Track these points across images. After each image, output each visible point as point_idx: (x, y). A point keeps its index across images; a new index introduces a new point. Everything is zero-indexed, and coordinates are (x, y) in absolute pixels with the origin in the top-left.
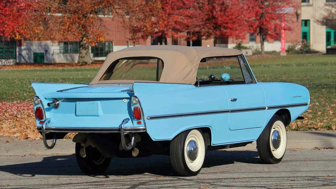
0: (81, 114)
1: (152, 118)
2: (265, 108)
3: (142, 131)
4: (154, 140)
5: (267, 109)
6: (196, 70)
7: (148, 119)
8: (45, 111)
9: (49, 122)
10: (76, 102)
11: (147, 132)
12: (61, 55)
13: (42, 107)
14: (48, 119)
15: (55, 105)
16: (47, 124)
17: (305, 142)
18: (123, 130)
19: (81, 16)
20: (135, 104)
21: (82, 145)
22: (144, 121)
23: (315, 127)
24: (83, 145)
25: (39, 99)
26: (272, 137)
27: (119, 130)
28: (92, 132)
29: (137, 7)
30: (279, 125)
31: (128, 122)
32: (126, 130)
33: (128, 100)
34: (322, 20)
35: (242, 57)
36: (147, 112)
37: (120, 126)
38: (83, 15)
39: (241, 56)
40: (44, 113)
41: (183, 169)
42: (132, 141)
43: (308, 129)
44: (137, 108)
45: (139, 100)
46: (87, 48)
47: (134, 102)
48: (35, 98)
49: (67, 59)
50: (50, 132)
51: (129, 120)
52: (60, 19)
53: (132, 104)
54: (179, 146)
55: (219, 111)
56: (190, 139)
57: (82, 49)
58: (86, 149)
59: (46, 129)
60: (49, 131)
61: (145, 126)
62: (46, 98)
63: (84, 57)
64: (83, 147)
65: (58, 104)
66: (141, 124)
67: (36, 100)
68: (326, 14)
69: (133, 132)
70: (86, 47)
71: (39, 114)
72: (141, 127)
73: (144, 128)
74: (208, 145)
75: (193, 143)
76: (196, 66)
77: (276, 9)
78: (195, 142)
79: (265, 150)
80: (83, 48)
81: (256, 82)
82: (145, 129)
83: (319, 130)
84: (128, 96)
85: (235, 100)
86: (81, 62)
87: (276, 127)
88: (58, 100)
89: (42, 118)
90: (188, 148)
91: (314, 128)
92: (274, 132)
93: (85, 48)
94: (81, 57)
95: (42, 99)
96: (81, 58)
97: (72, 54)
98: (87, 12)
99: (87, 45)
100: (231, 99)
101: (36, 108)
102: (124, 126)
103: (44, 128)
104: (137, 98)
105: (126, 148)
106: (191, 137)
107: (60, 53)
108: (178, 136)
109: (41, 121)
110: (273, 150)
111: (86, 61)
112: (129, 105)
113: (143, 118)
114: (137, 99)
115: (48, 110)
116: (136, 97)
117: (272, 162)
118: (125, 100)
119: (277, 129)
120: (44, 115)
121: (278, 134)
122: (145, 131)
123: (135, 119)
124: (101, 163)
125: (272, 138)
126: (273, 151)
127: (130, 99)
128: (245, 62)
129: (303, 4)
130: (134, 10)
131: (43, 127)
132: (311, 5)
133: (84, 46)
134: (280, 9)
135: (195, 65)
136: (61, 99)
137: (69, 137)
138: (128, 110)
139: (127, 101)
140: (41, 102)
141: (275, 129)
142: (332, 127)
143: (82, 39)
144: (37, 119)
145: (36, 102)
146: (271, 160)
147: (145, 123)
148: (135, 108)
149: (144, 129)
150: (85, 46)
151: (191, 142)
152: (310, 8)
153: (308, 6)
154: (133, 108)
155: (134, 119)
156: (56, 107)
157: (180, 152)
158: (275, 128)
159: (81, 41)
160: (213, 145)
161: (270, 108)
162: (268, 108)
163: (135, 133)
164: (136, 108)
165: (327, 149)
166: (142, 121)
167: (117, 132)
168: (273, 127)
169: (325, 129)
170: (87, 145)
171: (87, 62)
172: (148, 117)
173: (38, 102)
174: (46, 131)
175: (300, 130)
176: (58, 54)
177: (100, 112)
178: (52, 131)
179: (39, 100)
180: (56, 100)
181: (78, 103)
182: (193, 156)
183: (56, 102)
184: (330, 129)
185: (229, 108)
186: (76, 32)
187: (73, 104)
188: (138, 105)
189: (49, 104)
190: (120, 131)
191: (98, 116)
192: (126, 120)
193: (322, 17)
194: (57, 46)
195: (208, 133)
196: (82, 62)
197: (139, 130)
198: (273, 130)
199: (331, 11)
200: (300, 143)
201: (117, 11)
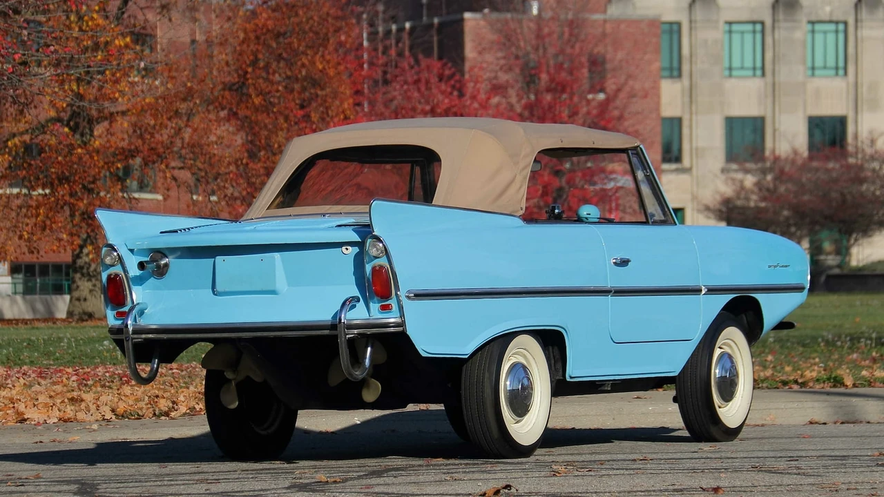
0: (227, 290)
1: (419, 296)
2: (701, 291)
3: (392, 330)
4: (424, 354)
5: (703, 292)
6: (525, 178)
7: (408, 297)
8: (131, 283)
9: (141, 313)
10: (214, 257)
11: (408, 333)
12: (19, 298)
13: (123, 274)
14: (138, 304)
15: (158, 266)
16: (135, 320)
17: (782, 409)
18: (344, 327)
19: (78, 188)
20: (376, 257)
21: (227, 376)
22: (399, 301)
23: (800, 381)
24: (229, 375)
25: (116, 251)
26: (715, 370)
27: (334, 326)
28: (259, 334)
29: (229, 164)
30: (733, 340)
31: (355, 305)
32: (350, 327)
33: (356, 250)
34: (718, 206)
35: (637, 154)
36: (408, 278)
37: (335, 316)
38: (84, 187)
39: (635, 152)
40: (127, 290)
41: (496, 437)
42: (366, 358)
43: (780, 384)
44: (381, 267)
45: (385, 247)
46: (94, 276)
47: (374, 252)
48: (104, 250)
49: (34, 310)
50: (145, 339)
51: (359, 301)
52: (18, 198)
53: (366, 259)
54: (487, 375)
55: (586, 289)
56: (513, 360)
57: (80, 279)
58: (237, 385)
59: (135, 332)
60: (144, 336)
61: (402, 315)
62: (132, 251)
63: (85, 300)
64: (229, 381)
65: (166, 265)
66: (390, 312)
67: (108, 254)
68: (728, 190)
69: (369, 331)
70: (91, 273)
71: (116, 292)
72: (392, 318)
73: (399, 320)
74: (557, 378)
75: (520, 370)
76: (524, 169)
77: (596, 178)
78: (524, 367)
79: (700, 404)
80: (83, 275)
81: (675, 223)
82: (402, 324)
83: (811, 387)
84: (356, 238)
85: (624, 263)
86: (76, 312)
87: (724, 344)
88: (167, 253)
89: (123, 304)
90: (508, 383)
91: (796, 382)
92: (722, 355)
93: (89, 274)
94: (78, 299)
95: (123, 252)
96: (77, 303)
97: (48, 297)
98: (94, 176)
99: (93, 266)
100: (614, 261)
101: (106, 276)
102: (345, 319)
103: (131, 328)
104: (381, 242)
105: (351, 374)
106: (514, 354)
107: (15, 293)
108: (483, 350)
109: (120, 310)
110: (720, 405)
111: (90, 310)
112: (359, 261)
113: (396, 294)
114: (381, 245)
115: (140, 281)
116: (378, 239)
117: (717, 436)
118: (347, 249)
119: (727, 349)
120: (129, 296)
121: (732, 362)
122: (400, 329)
123: (376, 299)
124: (270, 431)
125: (716, 372)
126: (720, 407)
127: (361, 245)
128: (647, 167)
129: (666, 166)
130: (223, 170)
131: (127, 326)
132: (688, 171)
133: (85, 271)
134: (607, 177)
135: (522, 165)
136: (173, 250)
137: (138, 415)
138: (355, 274)
139: (352, 251)
140: (120, 259)
141: (722, 350)
142: (845, 380)
143: (81, 252)
144: (109, 308)
145: (108, 260)
146: (714, 430)
147: (401, 308)
148: (374, 269)
149: (397, 325)
150: (88, 269)
151: (514, 366)
152: (684, 177)
153: (677, 170)
154: (368, 268)
155: (371, 298)
156: (161, 272)
157: (488, 391)
158: (723, 346)
159: (78, 256)
160: (571, 378)
161: (712, 291)
162: (706, 290)
163: (373, 335)
164: (377, 268)
165: (842, 423)
166: (393, 302)
167: (326, 332)
168: (717, 345)
169: (826, 385)
170: (241, 377)
171: (94, 313)
172: (409, 292)
173: (113, 261)
174: (135, 336)
175: (759, 388)
176: (9, 296)
177: (281, 283)
178: (150, 336)
179: (115, 254)
180: (160, 253)
181: (219, 259)
182: (521, 403)
183: (161, 259)
184: (839, 385)
185: (610, 284)
186: (66, 231)
187: (207, 263)
188: (383, 261)
189: (141, 266)
190: (337, 330)
191: (273, 292)
192: (350, 302)
193: (718, 198)
194: (5, 276)
195: (556, 348)
196: (79, 314)
197: (386, 325)
198: (717, 352)
199: (742, 182)
200: (770, 409)
201: (176, 172)
